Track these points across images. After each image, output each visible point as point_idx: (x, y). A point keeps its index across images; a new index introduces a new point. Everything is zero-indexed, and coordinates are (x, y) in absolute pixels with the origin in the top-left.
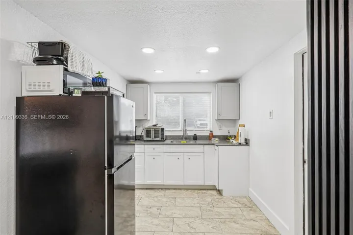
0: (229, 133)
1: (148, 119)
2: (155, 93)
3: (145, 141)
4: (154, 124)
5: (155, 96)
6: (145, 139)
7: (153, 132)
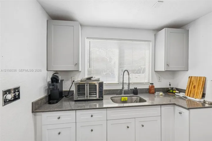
0: (170, 85)
1: (80, 70)
2: (88, 38)
3: (76, 101)
4: (87, 76)
5: (87, 41)
6: (76, 97)
7: (87, 88)
